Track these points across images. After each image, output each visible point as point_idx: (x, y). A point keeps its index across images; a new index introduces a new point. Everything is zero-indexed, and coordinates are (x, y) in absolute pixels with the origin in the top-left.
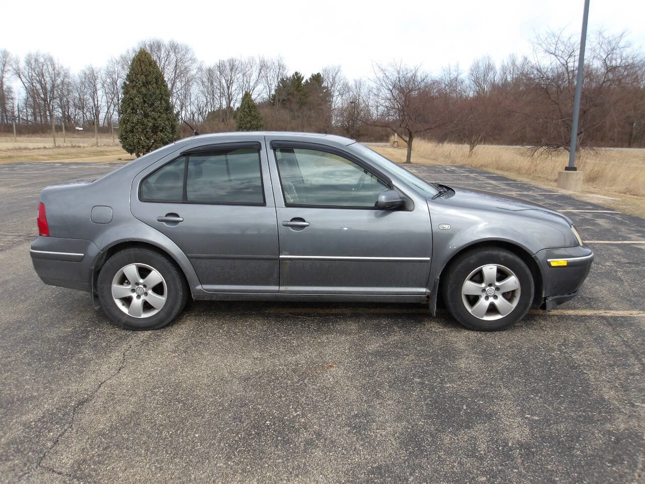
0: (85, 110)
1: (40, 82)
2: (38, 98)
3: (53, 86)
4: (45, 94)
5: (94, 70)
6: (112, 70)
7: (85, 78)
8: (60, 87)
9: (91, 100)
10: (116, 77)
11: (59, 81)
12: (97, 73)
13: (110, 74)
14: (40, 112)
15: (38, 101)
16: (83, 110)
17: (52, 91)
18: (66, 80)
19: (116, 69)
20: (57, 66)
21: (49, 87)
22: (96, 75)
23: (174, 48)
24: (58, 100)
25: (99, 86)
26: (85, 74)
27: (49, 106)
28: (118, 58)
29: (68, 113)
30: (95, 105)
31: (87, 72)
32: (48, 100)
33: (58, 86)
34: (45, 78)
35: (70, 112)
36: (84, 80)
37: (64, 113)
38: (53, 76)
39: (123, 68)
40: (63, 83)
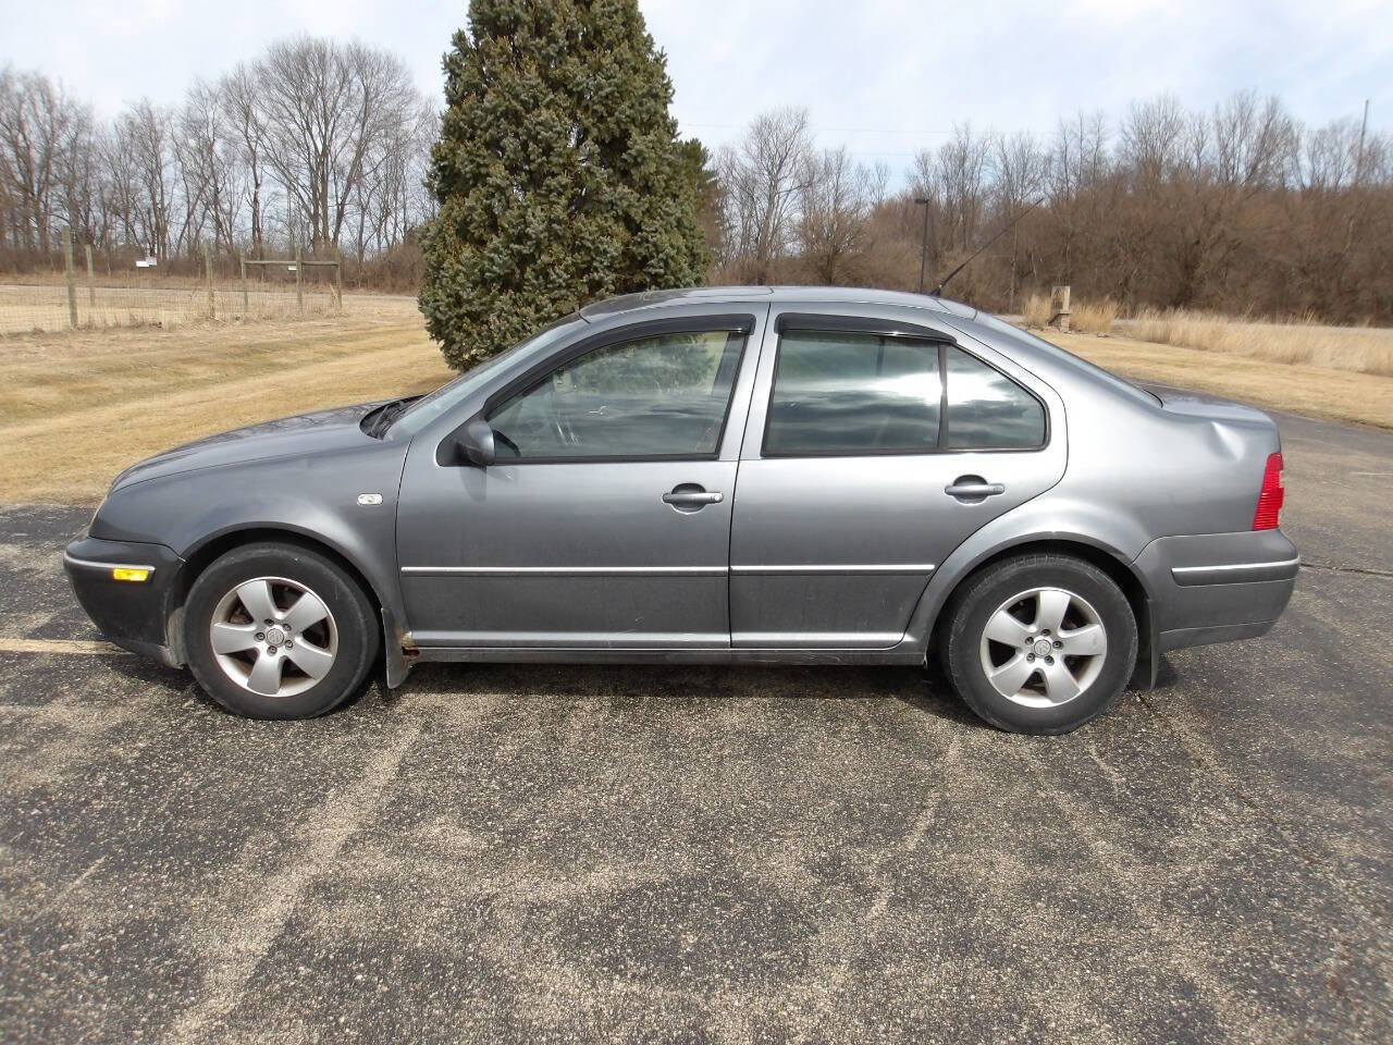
0: (131, 217)
1: (14, 144)
2: (9, 184)
3: (48, 154)
4: (28, 172)
5: (155, 115)
6: (199, 115)
7: (132, 135)
8: (68, 154)
9: (146, 192)
10: (211, 135)
11: (63, 141)
12: (162, 124)
13: (194, 126)
14: (13, 219)
15: (7, 191)
16: (127, 216)
17: (45, 166)
18: (84, 138)
19: (211, 115)
20: (57, 102)
21: (36, 156)
22: (158, 128)
23: (361, 62)
24: (60, 190)
25: (167, 156)
26: (132, 123)
27: (37, 203)
28: (216, 87)
29: (86, 222)
30: (155, 204)
31: (138, 120)
32: (36, 189)
33: (63, 151)
34: (26, 133)
35: (91, 220)
36: (127, 139)
37: (74, 221)
38: (48, 128)
39: (228, 112)
40: (73, 145)
